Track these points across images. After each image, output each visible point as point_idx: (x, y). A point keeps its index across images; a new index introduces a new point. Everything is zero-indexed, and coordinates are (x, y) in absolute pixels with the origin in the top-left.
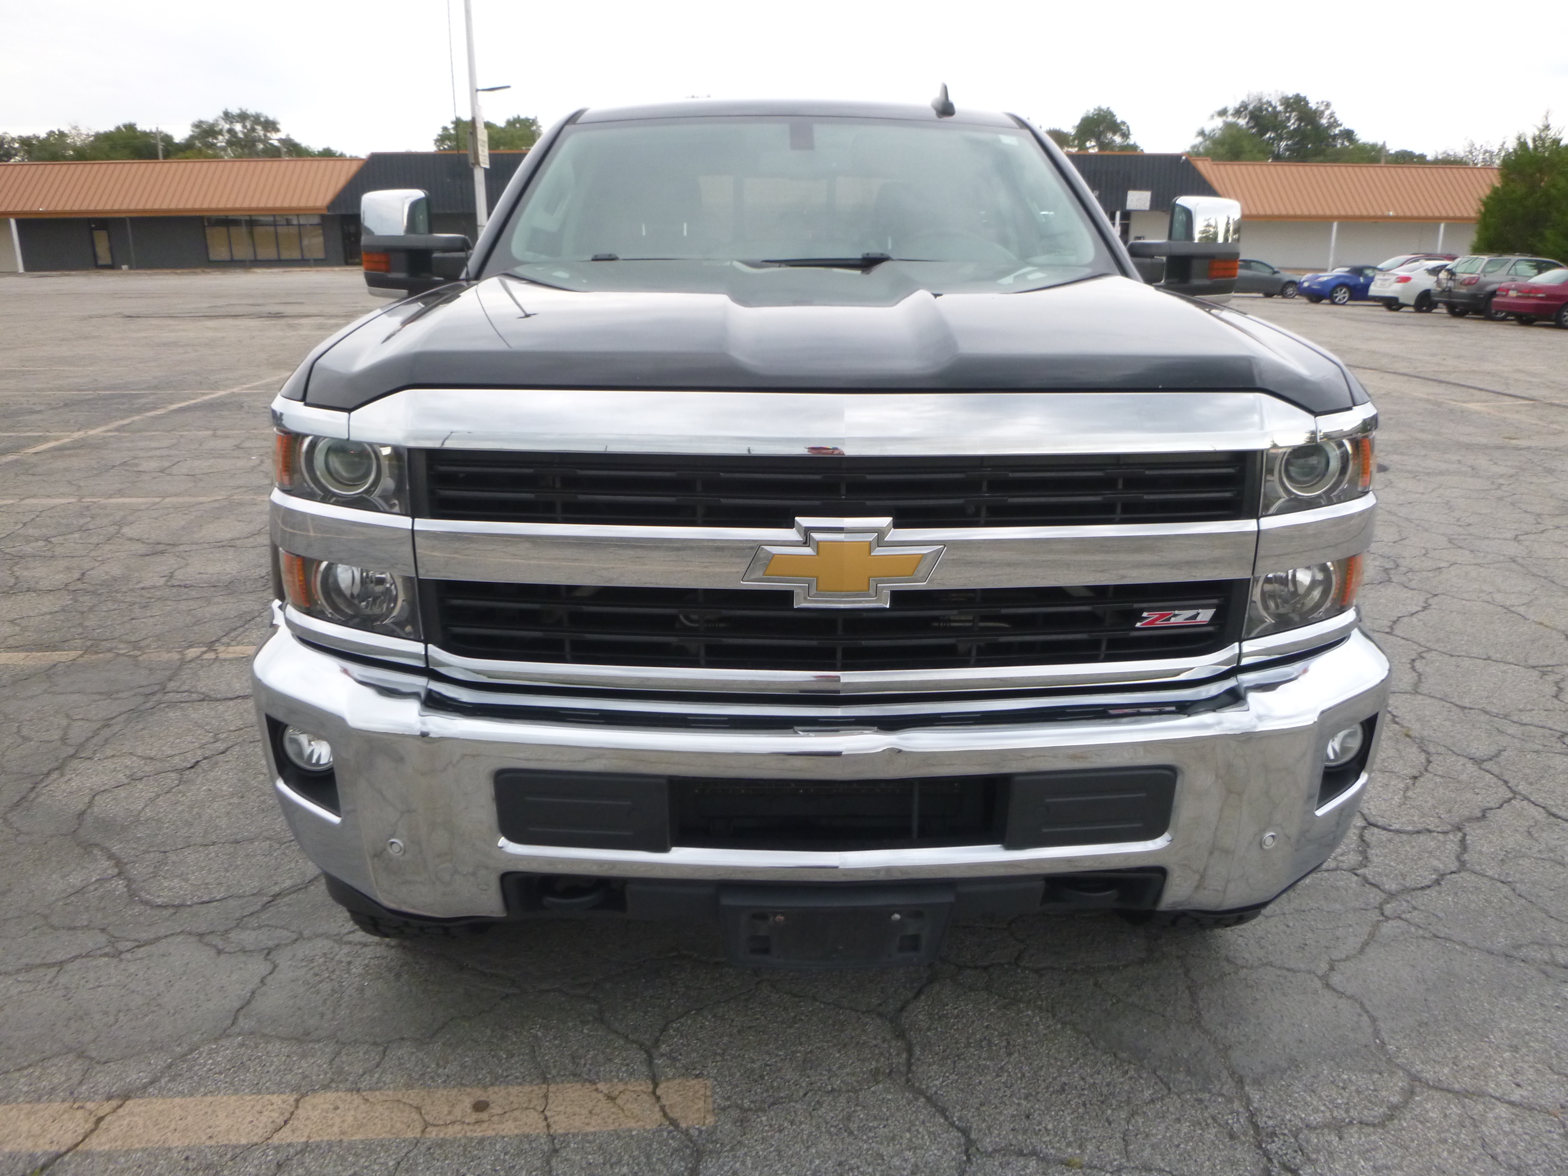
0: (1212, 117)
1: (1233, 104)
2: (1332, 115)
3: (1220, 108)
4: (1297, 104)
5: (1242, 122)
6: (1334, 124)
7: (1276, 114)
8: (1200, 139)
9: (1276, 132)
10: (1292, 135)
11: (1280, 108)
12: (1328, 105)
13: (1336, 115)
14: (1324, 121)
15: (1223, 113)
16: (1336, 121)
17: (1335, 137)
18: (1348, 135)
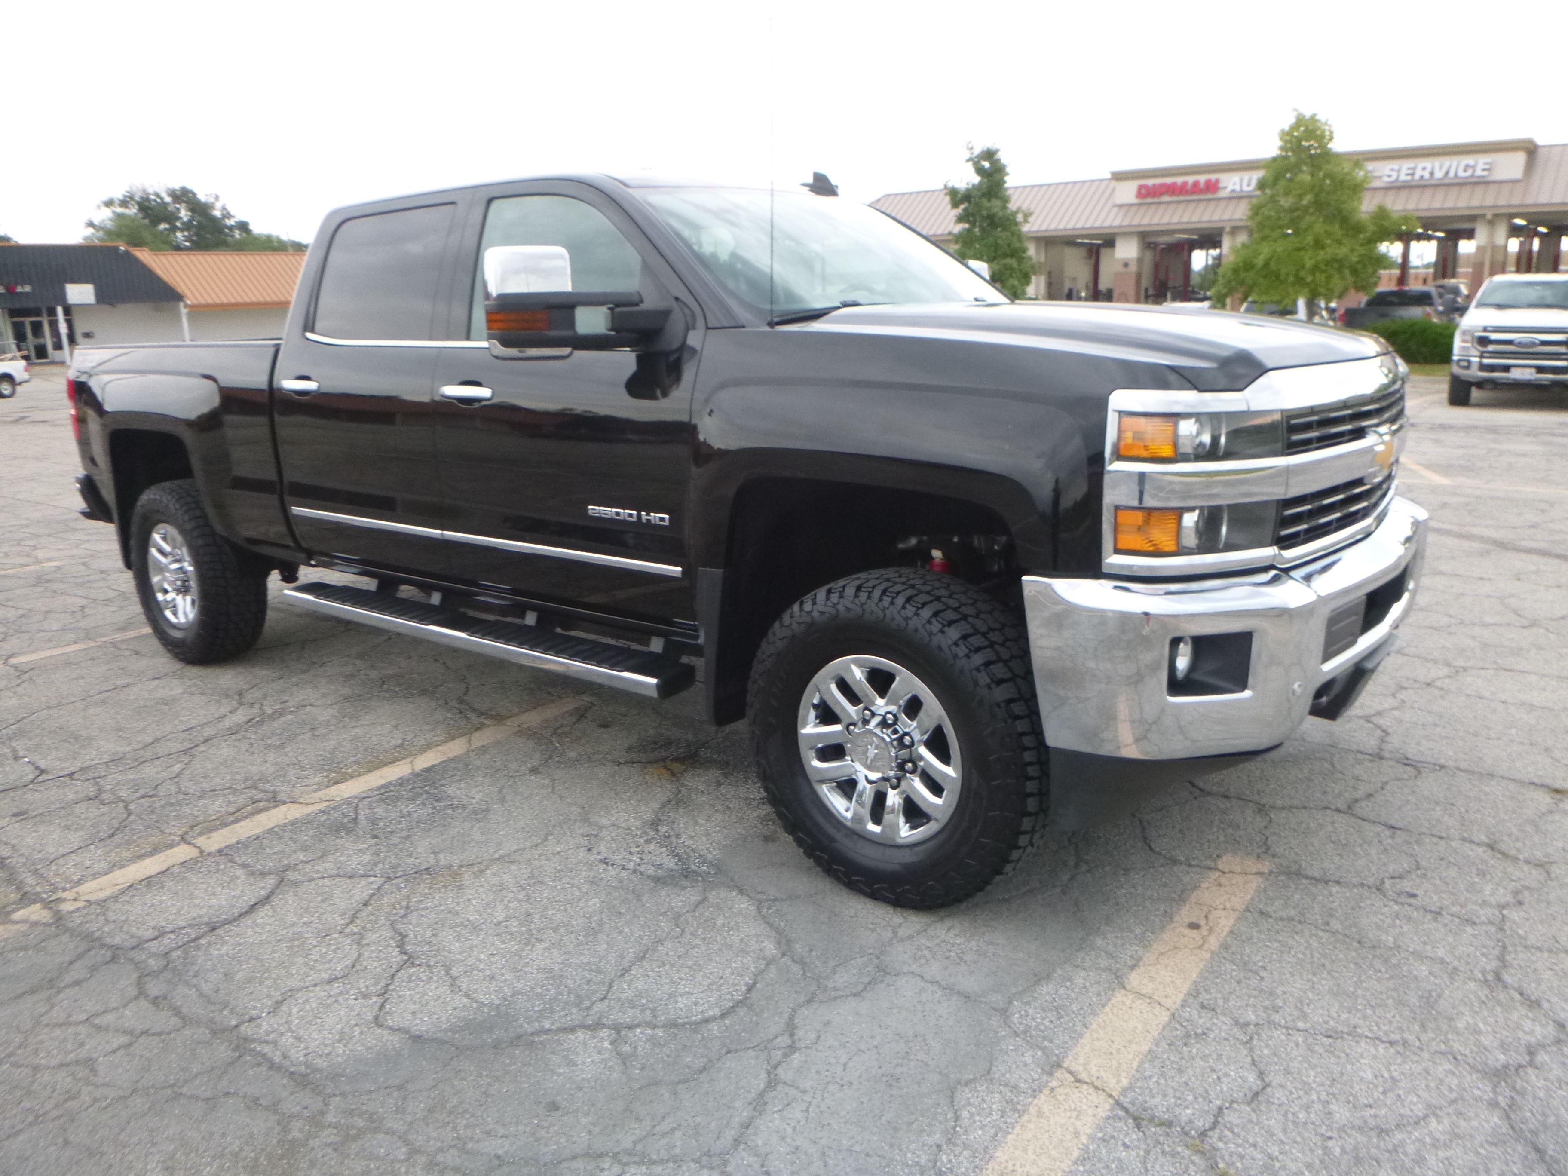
0: (99, 207)
1: (118, 194)
2: (224, 208)
3: (105, 198)
4: (183, 196)
5: (133, 211)
6: (228, 215)
7: (165, 205)
8: (90, 231)
9: (169, 223)
10: (187, 226)
11: (168, 199)
12: (217, 198)
13: (227, 207)
14: (217, 213)
15: (109, 203)
16: (228, 213)
17: (231, 228)
18: (243, 226)
